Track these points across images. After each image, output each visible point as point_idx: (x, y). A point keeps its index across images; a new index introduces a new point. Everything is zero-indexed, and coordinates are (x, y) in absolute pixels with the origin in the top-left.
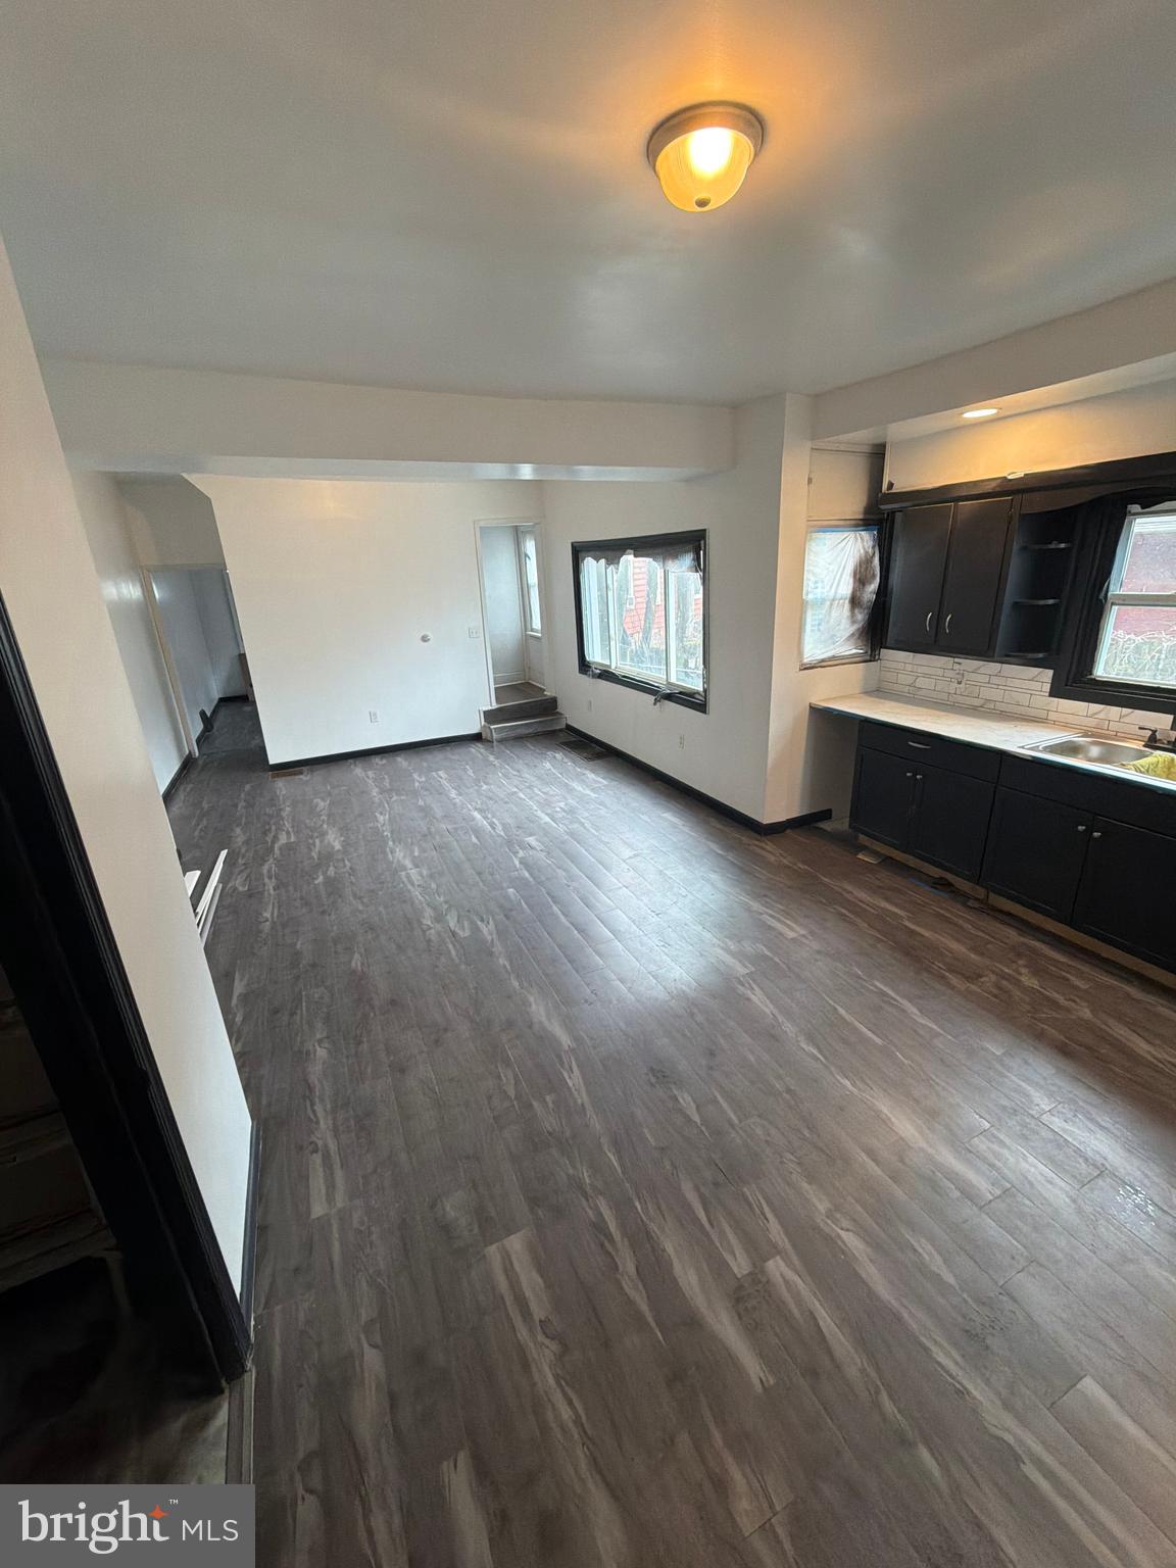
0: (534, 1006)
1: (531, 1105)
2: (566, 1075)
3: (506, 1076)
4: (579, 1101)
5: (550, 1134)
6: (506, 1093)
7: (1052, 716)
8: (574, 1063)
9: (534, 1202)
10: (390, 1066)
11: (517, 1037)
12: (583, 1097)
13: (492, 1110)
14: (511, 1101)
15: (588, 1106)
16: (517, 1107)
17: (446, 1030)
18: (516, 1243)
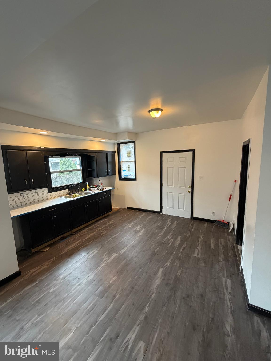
0: (157, 284)
1: (179, 266)
2: (168, 265)
3: (179, 274)
4: (171, 261)
5: (180, 261)
6: (182, 272)
7: (50, 197)
8: (164, 266)
9: (190, 257)
10: (205, 300)
11: (169, 279)
12: (170, 261)
13: (187, 271)
14: (182, 269)
15: (170, 259)
16: (182, 268)
17: (184, 298)
18: (196, 255)
